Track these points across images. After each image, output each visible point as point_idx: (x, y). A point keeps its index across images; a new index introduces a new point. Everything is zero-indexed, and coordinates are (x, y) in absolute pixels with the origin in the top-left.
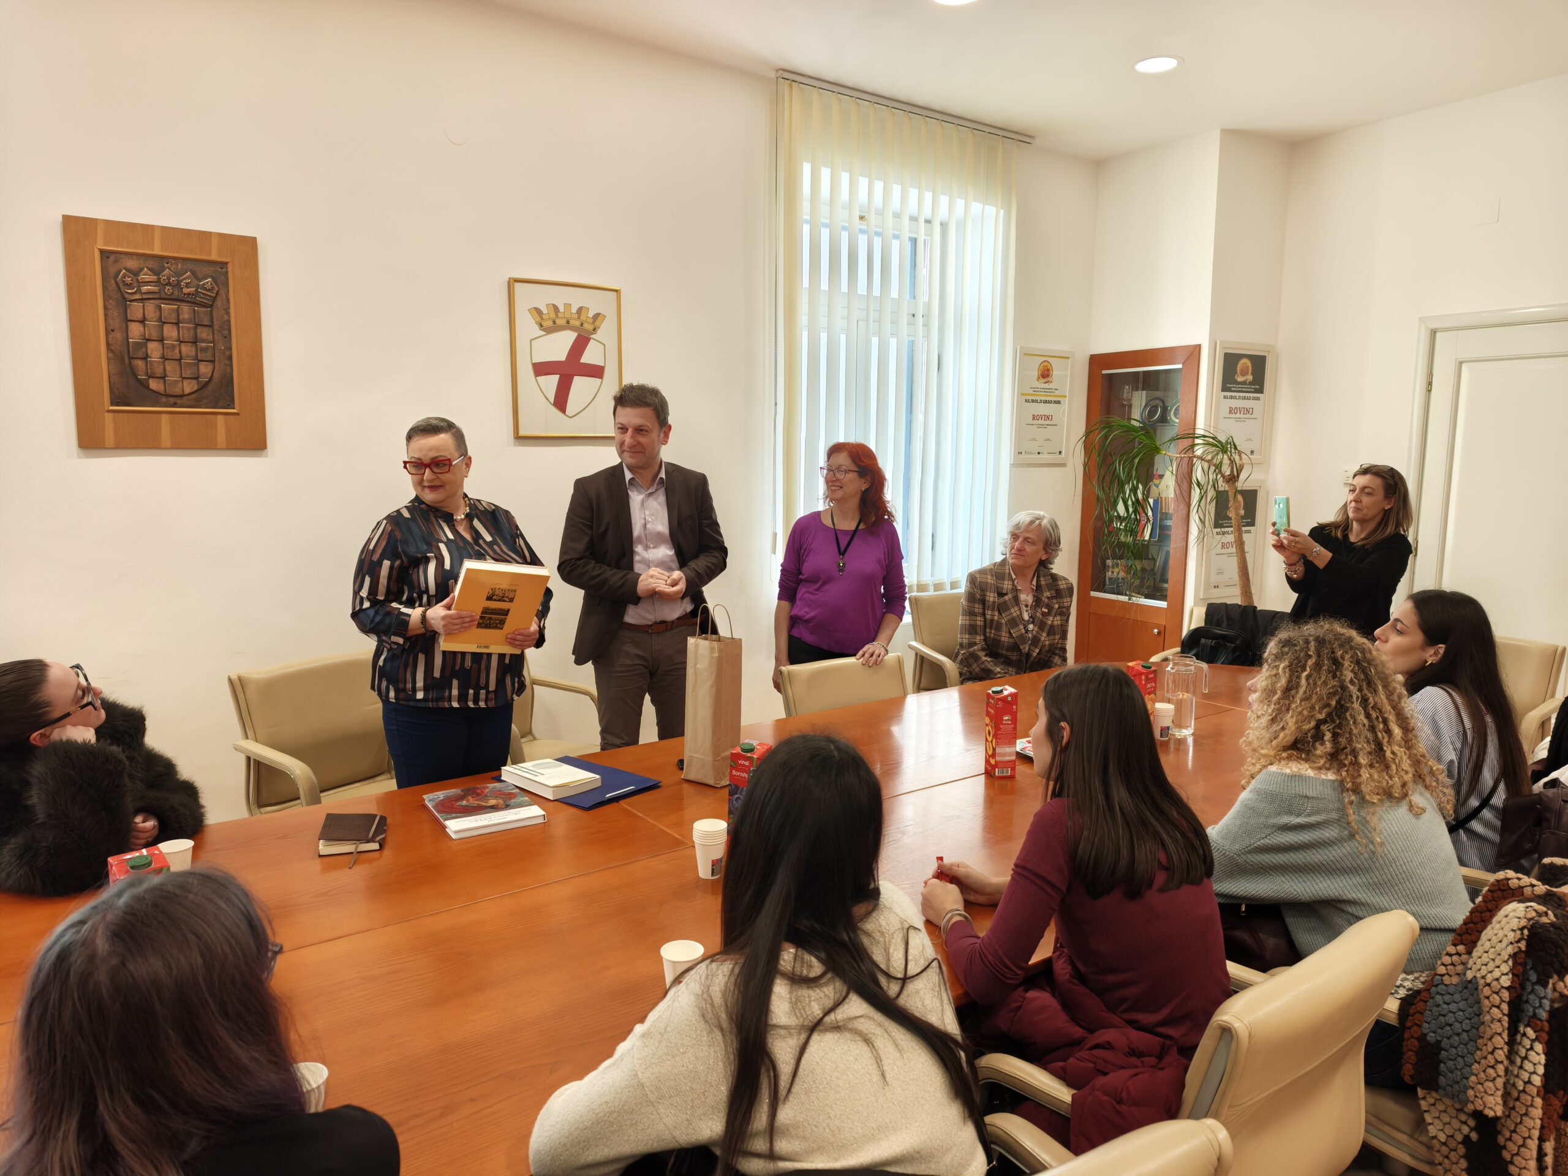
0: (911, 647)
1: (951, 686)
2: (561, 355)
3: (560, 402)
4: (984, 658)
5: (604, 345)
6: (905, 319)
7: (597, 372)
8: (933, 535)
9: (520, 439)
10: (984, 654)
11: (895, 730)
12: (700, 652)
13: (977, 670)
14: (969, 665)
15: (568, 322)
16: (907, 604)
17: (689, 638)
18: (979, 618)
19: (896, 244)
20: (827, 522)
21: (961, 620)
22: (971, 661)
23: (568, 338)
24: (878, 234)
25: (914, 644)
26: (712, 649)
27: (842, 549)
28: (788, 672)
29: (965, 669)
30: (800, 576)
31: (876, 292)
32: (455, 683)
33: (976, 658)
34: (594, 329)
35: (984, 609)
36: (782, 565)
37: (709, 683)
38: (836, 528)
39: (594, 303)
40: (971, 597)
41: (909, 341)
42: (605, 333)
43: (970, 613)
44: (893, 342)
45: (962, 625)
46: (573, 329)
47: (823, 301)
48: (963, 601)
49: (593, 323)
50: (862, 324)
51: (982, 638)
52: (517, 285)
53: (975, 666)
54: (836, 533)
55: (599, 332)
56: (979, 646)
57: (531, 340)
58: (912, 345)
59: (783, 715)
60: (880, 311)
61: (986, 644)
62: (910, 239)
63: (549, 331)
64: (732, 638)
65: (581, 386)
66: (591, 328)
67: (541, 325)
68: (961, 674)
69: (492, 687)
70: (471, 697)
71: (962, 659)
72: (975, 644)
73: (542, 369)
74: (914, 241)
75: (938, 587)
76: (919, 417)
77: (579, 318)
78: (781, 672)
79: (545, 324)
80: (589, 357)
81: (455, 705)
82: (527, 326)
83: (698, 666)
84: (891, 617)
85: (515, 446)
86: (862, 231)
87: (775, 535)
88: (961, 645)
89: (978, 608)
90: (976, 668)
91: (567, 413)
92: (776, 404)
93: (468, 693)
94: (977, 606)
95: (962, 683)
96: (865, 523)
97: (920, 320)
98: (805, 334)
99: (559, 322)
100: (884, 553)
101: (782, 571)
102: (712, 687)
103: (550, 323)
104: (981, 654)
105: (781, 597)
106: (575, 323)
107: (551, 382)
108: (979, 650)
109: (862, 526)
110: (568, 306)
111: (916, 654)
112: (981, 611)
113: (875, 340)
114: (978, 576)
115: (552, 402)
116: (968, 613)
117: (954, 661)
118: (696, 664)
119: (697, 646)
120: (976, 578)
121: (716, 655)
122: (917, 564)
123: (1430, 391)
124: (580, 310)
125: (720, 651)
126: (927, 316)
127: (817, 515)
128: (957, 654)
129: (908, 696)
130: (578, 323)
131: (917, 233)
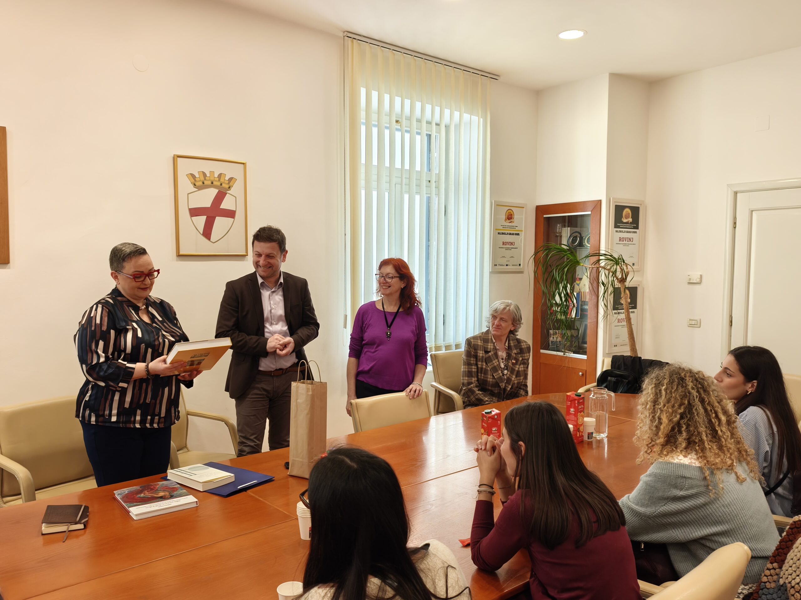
0: (432, 386)
1: (458, 410)
2: (208, 204)
3: (207, 233)
4: (477, 392)
5: (236, 197)
6: (424, 183)
7: (231, 214)
8: (444, 315)
9: (180, 256)
10: (477, 389)
11: (424, 438)
12: (300, 391)
13: (474, 399)
14: (468, 397)
15: (212, 183)
16: (429, 358)
17: (292, 382)
18: (473, 367)
19: (418, 138)
20: (380, 307)
21: (463, 368)
22: (470, 394)
23: (212, 193)
24: (407, 131)
25: (434, 384)
26: (308, 389)
27: (389, 323)
28: (356, 403)
29: (466, 399)
30: (364, 342)
31: (407, 167)
32: (139, 412)
33: (472, 392)
34: (229, 188)
35: (477, 361)
36: (351, 335)
37: (306, 412)
38: (385, 311)
39: (229, 171)
40: (468, 354)
41: (427, 197)
42: (236, 190)
43: (468, 364)
44: (417, 198)
45: (463, 371)
46: (216, 187)
47: (374, 172)
48: (464, 356)
49: (229, 183)
50: (398, 187)
51: (476, 379)
52: (179, 159)
53: (472, 397)
54: (385, 314)
55: (232, 189)
56: (474, 384)
57: (188, 194)
58: (429, 200)
59: (352, 431)
60: (409, 178)
61: (478, 383)
62: (427, 135)
63: (200, 188)
64: (321, 382)
65: (220, 223)
66: (227, 186)
67: (195, 185)
68: (464, 402)
69: (163, 415)
70: (148, 421)
71: (464, 393)
72: (472, 383)
73: (195, 212)
74: (429, 136)
75: (448, 347)
76: (434, 243)
77: (219, 180)
78: (351, 404)
79: (197, 184)
80: (226, 205)
81: (138, 426)
82: (185, 185)
83: (298, 401)
84: (420, 366)
85: (177, 261)
86: (397, 130)
87: (346, 316)
88: (463, 384)
89: (473, 361)
90: (473, 398)
91: (211, 240)
92: (345, 235)
93: (147, 419)
94: (472, 359)
95: (465, 408)
96: (403, 308)
97: (433, 184)
98: (363, 192)
99: (206, 182)
100: (416, 326)
101: (351, 338)
102: (308, 414)
103: (201, 183)
104: (476, 389)
105: (350, 356)
106: (217, 183)
107: (201, 220)
108: (474, 387)
109: (400, 310)
110: (212, 173)
111: (436, 390)
112: (475, 362)
113: (406, 197)
114: (472, 340)
115: (202, 233)
116: (467, 364)
117: (459, 394)
118: (297, 400)
119: (297, 387)
120: (471, 342)
121: (310, 393)
122: (434, 332)
123: (735, 228)
124: (220, 176)
125: (313, 390)
126: (438, 182)
127: (373, 304)
128: (461, 390)
129: (432, 417)
130: (219, 184)
131: (431, 131)
